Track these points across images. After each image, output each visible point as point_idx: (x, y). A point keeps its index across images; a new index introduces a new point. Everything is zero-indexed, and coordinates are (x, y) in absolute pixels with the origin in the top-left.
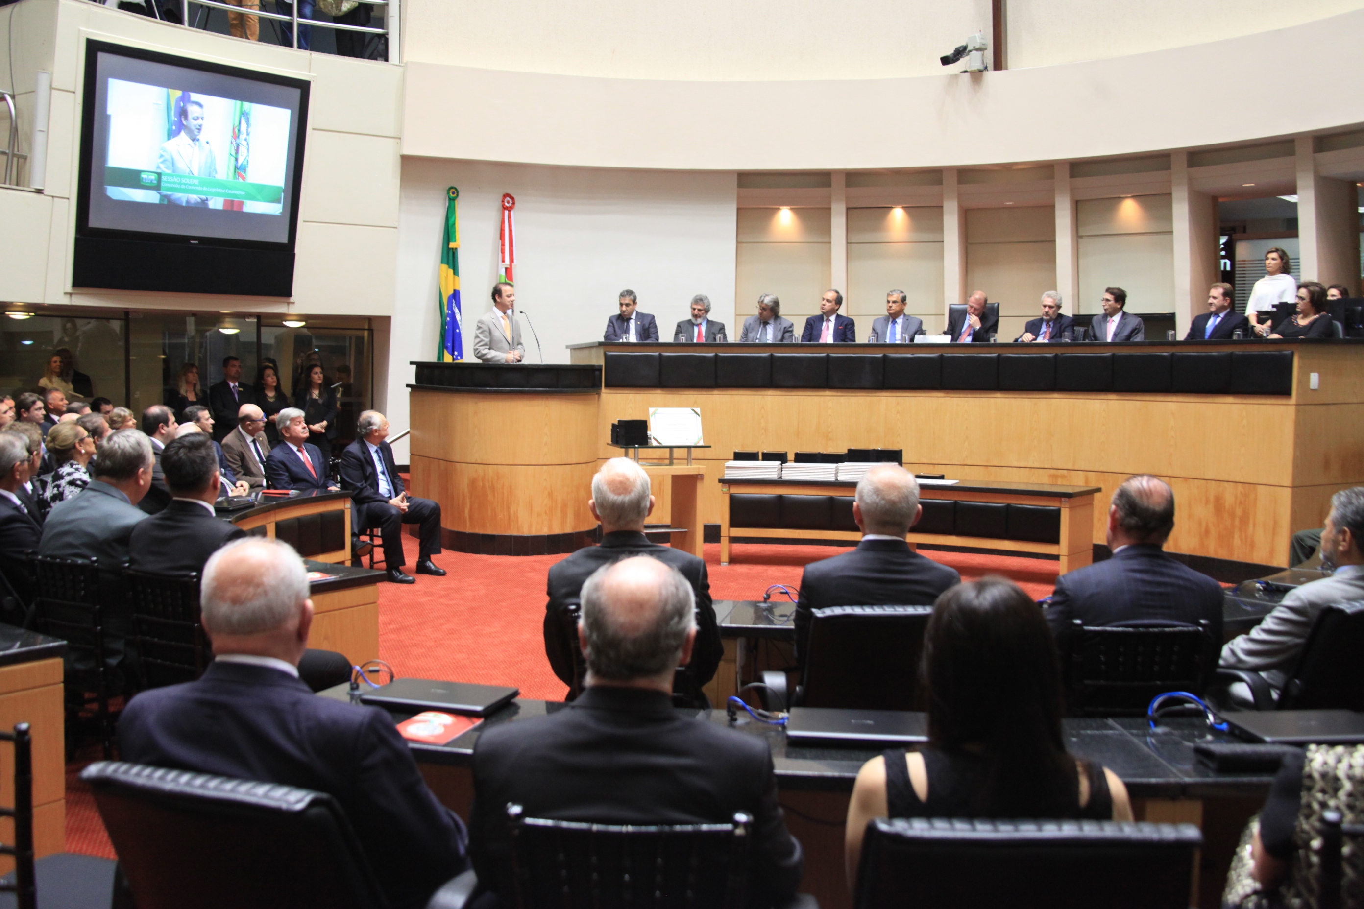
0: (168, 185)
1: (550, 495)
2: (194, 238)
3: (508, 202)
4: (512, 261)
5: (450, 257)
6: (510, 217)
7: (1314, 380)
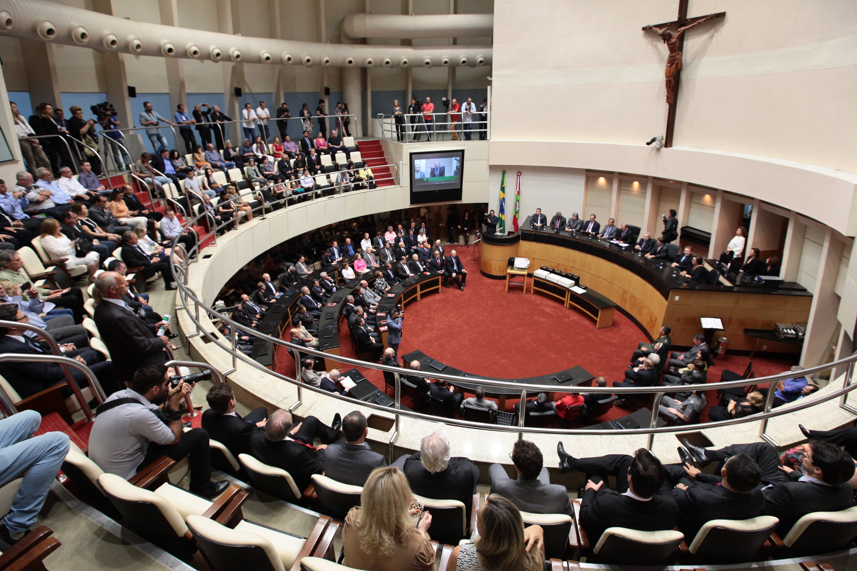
1: (500, 267)
2: (437, 190)
3: (519, 174)
4: (519, 189)
5: (503, 189)
6: (519, 177)
7: (677, 298)
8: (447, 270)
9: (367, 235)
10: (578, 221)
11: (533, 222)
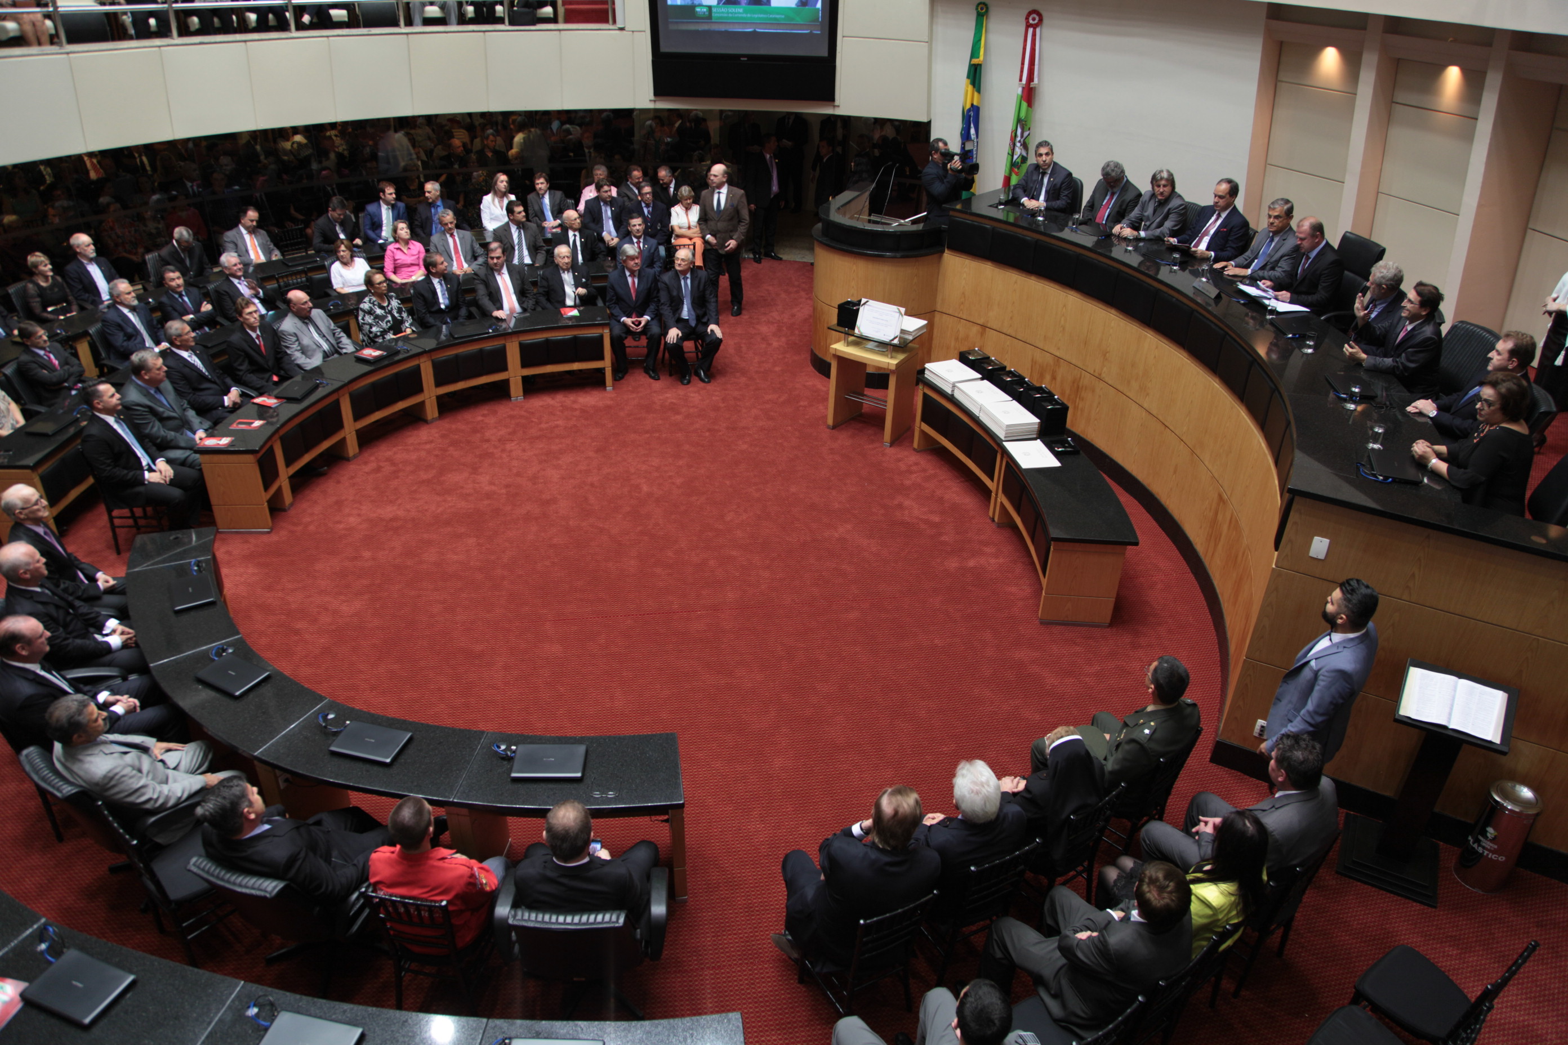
0: (718, 15)
2: (744, 56)
3: (1034, 19)
4: (1031, 80)
5: (975, 74)
6: (1034, 35)
7: (1319, 546)
8: (657, 316)
9: (502, 180)
10: (1174, 203)
11: (1019, 191)
